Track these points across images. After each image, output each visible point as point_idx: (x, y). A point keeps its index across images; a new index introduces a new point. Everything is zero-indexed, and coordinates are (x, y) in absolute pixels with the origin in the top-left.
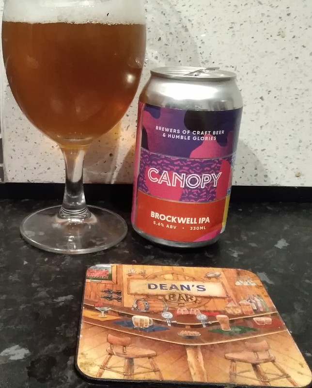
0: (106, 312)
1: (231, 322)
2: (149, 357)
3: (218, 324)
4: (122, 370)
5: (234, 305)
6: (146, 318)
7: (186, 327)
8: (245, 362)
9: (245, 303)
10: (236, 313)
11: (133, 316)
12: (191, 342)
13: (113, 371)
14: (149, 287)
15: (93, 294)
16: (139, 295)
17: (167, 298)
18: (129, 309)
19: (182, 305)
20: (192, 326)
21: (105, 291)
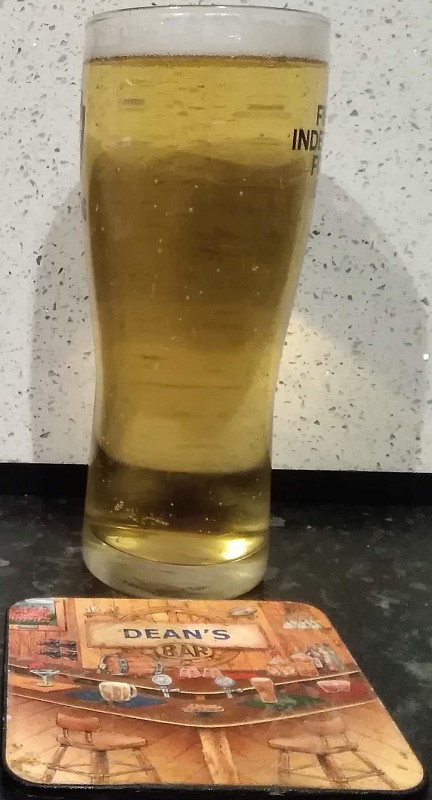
1: (278, 688)
2: (136, 748)
3: (254, 692)
4: (87, 769)
5: (282, 662)
6: (125, 687)
7: (198, 698)
9: (302, 658)
10: (286, 673)
11: (99, 682)
12: (207, 723)
13: (71, 771)
14: (127, 635)
15: (24, 649)
16: (108, 648)
17: (160, 651)
18: (93, 672)
19: (188, 662)
20: (207, 697)
21: (46, 644)
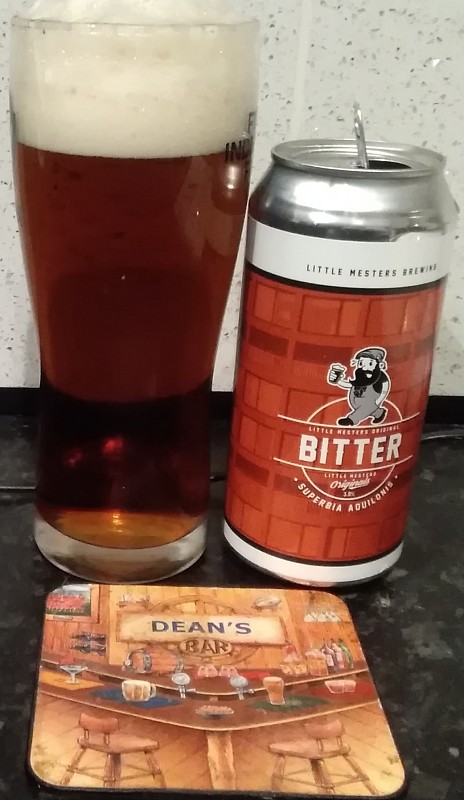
0: (79, 675)
1: (288, 688)
2: (146, 751)
3: (265, 693)
4: (101, 773)
5: (296, 659)
6: (145, 685)
7: (211, 699)
8: (301, 756)
9: (315, 655)
10: (298, 672)
11: (122, 680)
12: (216, 726)
13: (87, 774)
14: (154, 628)
15: (57, 643)
16: (135, 642)
17: (183, 647)
18: (116, 669)
19: (207, 660)
20: (220, 698)
21: (78, 637)
